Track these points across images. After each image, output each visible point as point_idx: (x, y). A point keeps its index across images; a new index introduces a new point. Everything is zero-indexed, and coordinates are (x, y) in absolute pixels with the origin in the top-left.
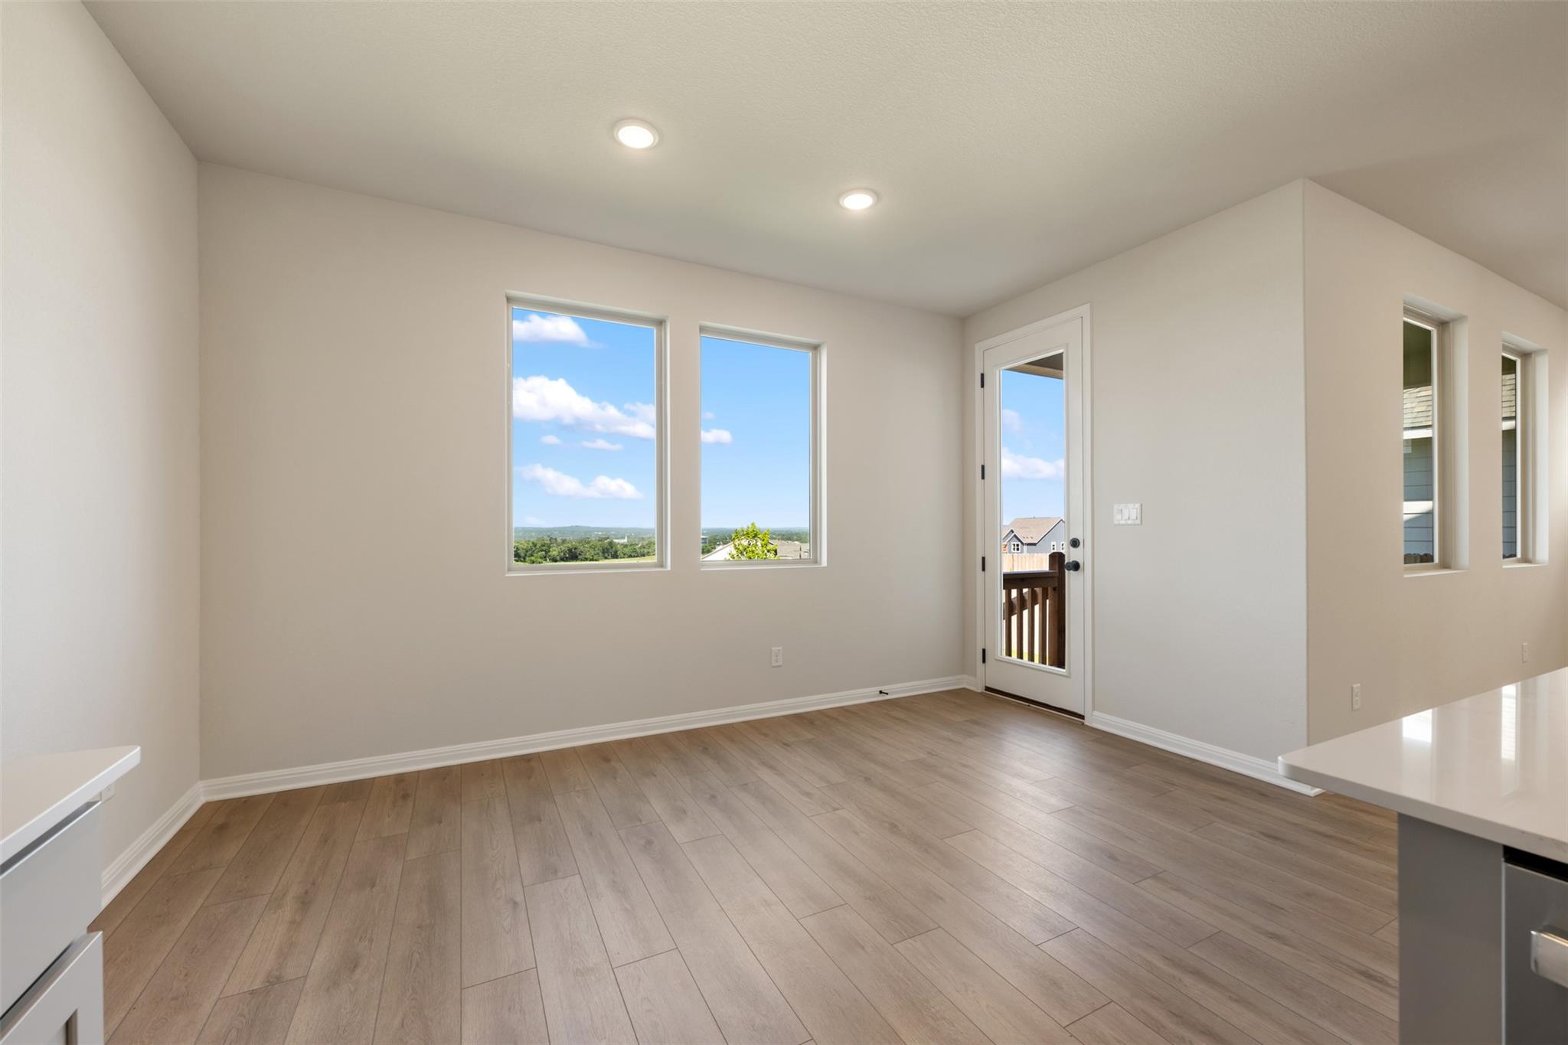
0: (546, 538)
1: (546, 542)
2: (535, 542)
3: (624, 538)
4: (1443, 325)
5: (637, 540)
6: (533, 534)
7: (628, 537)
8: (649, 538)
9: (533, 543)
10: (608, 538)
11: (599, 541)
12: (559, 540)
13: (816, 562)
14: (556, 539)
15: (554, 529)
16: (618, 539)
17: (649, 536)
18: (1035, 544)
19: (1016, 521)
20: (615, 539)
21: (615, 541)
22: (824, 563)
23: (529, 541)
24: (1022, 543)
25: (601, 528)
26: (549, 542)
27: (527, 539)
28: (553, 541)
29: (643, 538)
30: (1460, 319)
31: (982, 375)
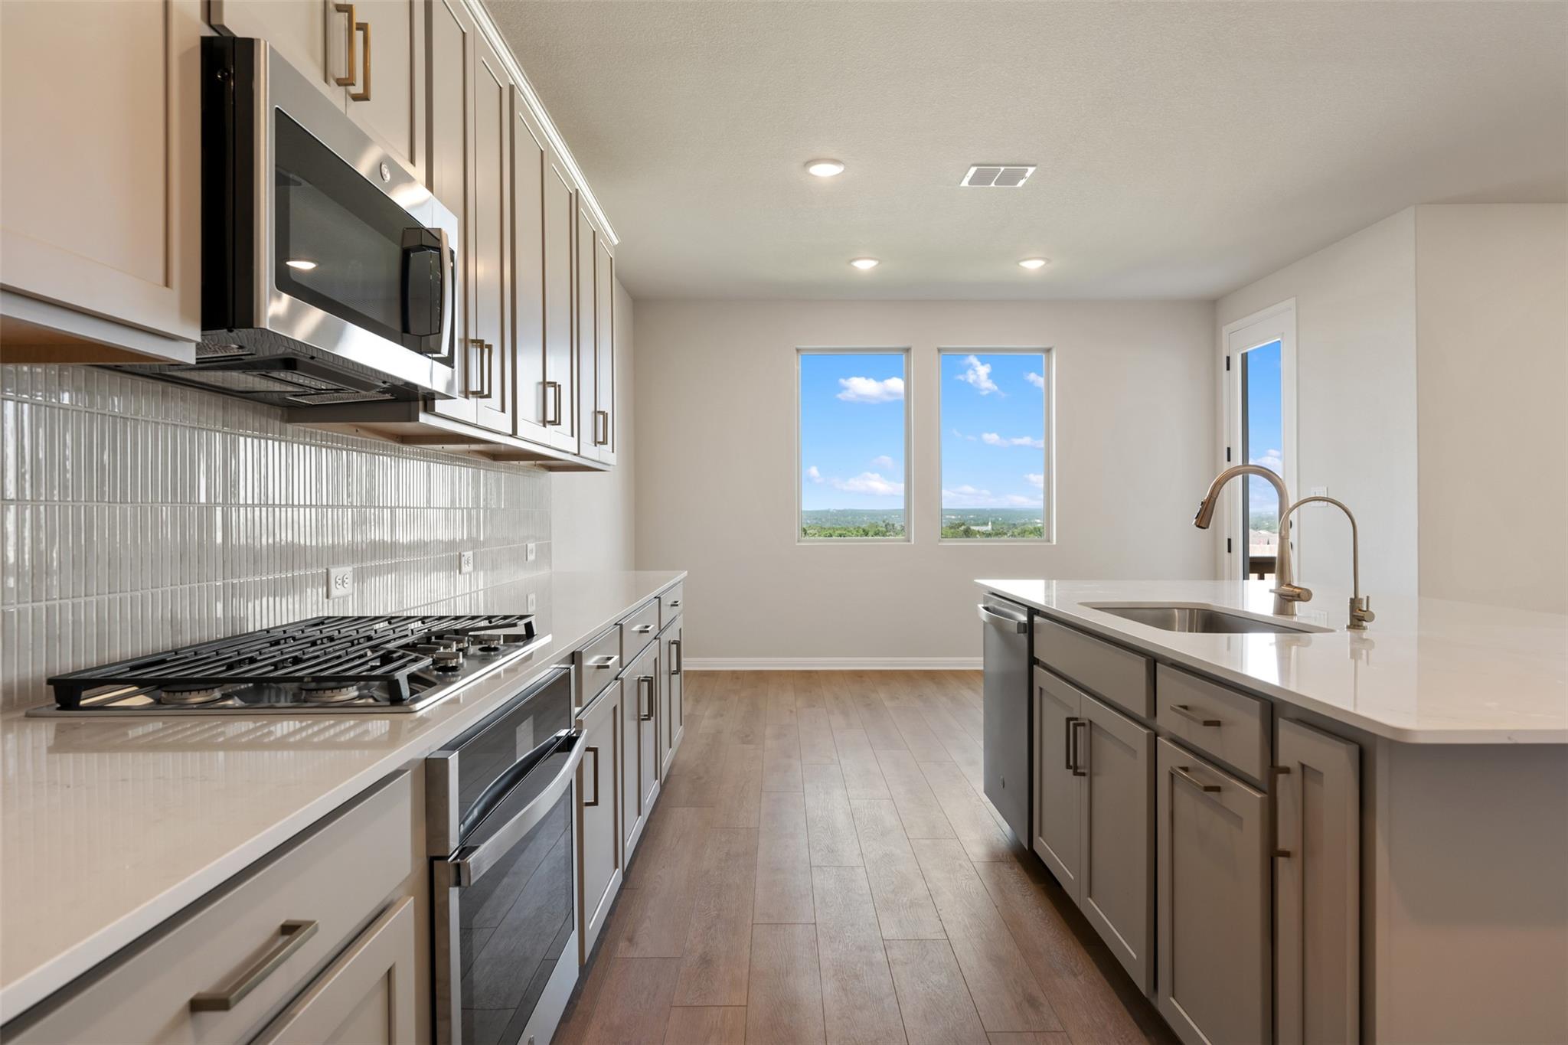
1: (881, 529)
2: (867, 529)
3: (987, 524)
5: (1005, 527)
6: (865, 519)
7: (993, 523)
8: (1024, 524)
9: (864, 531)
10: (963, 524)
11: (951, 528)
13: (1049, 541)
14: (893, 525)
16: (978, 525)
17: (1023, 521)
20: (973, 525)
21: (972, 528)
22: (1054, 543)
23: (859, 527)
25: (956, 510)
26: (884, 529)
27: (857, 525)
28: (890, 528)
29: (1014, 525)
31: (1228, 358)
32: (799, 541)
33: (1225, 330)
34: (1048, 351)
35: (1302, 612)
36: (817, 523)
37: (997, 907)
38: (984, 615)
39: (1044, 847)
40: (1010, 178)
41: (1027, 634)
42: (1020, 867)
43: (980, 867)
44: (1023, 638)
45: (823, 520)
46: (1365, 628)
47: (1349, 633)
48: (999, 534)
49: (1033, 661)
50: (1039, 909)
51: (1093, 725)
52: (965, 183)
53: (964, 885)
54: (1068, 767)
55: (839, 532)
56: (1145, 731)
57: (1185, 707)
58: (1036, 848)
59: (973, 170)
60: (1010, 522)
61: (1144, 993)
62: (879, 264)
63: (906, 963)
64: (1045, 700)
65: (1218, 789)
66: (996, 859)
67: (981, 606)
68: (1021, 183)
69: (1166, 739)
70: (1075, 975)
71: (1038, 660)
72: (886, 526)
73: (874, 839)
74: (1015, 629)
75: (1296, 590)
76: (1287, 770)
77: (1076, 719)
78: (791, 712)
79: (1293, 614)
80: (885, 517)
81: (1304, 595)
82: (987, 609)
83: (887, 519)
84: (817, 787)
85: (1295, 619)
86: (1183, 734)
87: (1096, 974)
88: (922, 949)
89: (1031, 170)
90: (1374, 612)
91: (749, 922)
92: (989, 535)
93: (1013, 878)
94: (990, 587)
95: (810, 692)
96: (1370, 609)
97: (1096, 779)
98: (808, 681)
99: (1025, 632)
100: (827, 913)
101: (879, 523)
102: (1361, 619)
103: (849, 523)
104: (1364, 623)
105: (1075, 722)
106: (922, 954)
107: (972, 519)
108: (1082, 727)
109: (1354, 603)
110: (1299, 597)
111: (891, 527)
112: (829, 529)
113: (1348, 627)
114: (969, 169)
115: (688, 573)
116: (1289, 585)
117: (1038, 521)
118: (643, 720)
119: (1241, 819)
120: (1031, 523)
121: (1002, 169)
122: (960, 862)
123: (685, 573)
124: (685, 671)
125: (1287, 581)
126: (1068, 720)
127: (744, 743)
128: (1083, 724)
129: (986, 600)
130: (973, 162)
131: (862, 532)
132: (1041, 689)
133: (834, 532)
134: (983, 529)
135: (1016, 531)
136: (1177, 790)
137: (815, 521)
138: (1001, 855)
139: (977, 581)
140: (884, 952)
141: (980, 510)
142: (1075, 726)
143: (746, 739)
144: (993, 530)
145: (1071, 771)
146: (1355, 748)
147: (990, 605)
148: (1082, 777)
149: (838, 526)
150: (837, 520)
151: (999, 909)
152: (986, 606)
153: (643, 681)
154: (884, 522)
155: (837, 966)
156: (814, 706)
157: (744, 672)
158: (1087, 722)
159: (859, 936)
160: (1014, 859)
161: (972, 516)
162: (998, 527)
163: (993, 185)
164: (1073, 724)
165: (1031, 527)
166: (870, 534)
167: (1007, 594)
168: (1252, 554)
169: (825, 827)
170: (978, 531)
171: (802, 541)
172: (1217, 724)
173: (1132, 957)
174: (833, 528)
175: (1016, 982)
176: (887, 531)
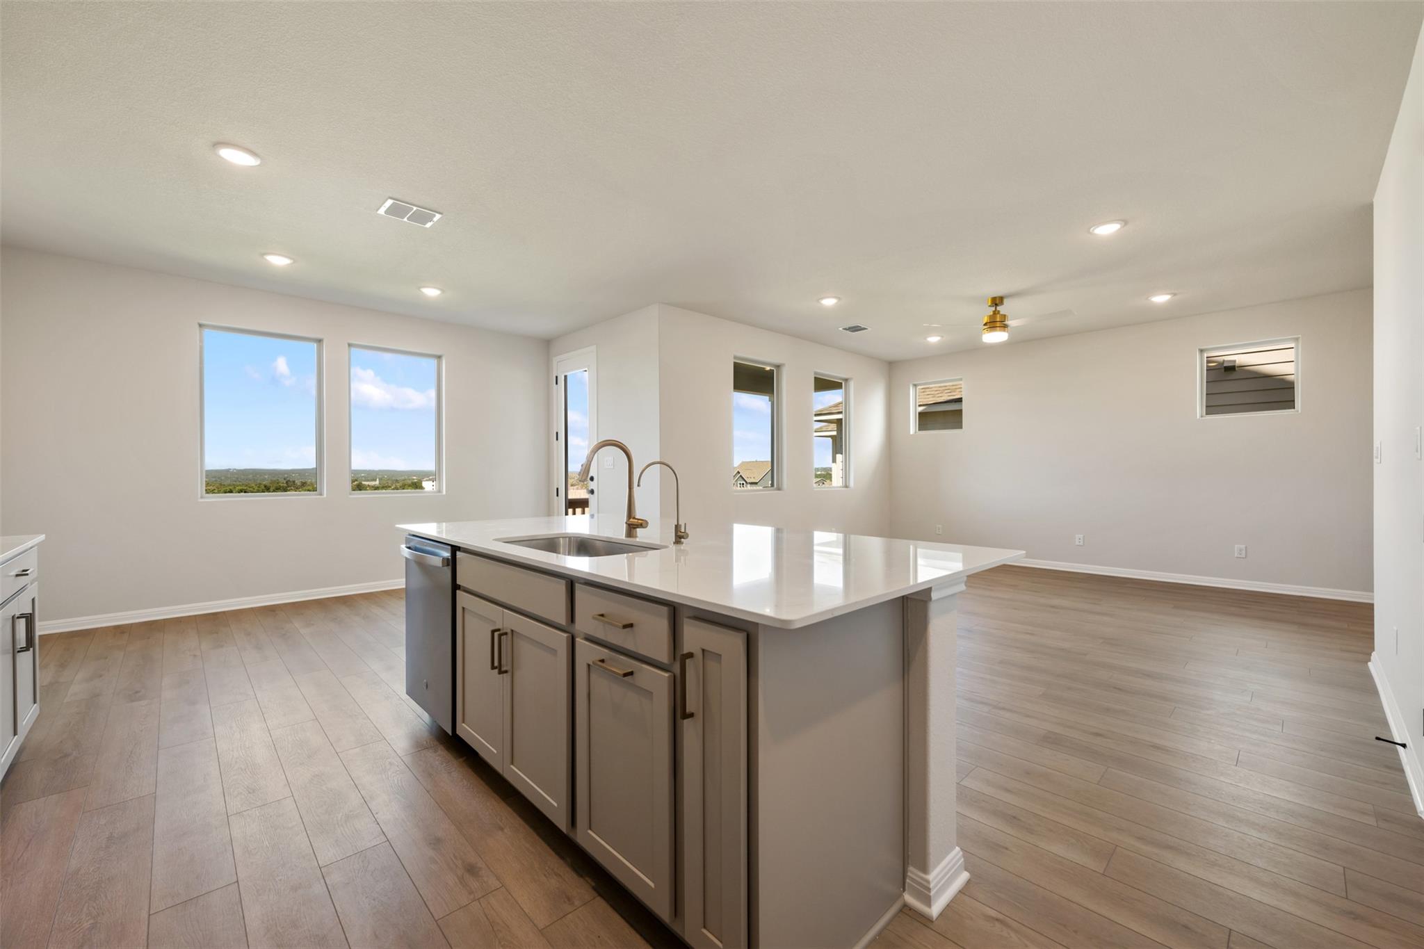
0: (282, 480)
2: (268, 485)
3: (375, 480)
4: (778, 367)
5: (390, 482)
6: (266, 477)
7: (380, 479)
9: (265, 486)
10: (356, 480)
12: (298, 483)
13: (439, 492)
14: (294, 482)
15: (293, 471)
16: (368, 481)
18: (756, 483)
19: (743, 463)
21: (363, 483)
22: (444, 493)
23: (260, 484)
24: (746, 482)
26: (285, 485)
27: (258, 482)
28: (290, 484)
30: (784, 365)
31: (557, 377)
32: (202, 497)
33: (555, 360)
34: (439, 357)
35: (642, 535)
36: (216, 481)
37: (428, 792)
38: (406, 552)
39: (466, 730)
40: (421, 218)
41: (450, 567)
42: (443, 748)
43: (407, 760)
44: (448, 571)
45: (223, 478)
46: (682, 543)
47: (674, 547)
48: (384, 487)
49: (455, 587)
50: (464, 780)
51: (514, 633)
52: (382, 211)
53: (396, 781)
54: (493, 667)
55: (240, 488)
56: (565, 635)
57: (602, 615)
58: (458, 732)
59: (390, 202)
60: (394, 478)
61: (565, 833)
62: (294, 262)
63: (348, 884)
64: (467, 616)
65: (631, 673)
66: (419, 747)
67: (403, 546)
68: (429, 225)
69: (582, 639)
70: (502, 829)
71: (460, 586)
72: (287, 482)
73: (301, 764)
74: (440, 565)
75: (640, 521)
76: (690, 655)
77: (499, 630)
78: (195, 656)
79: (636, 537)
80: (286, 476)
81: (643, 524)
82: (409, 548)
83: (287, 477)
84: (231, 728)
85: (638, 540)
86: (600, 634)
87: (517, 821)
88: (363, 862)
89: (438, 216)
90: (689, 533)
91: (144, 915)
92: (376, 488)
93: (438, 760)
94: (409, 530)
95: (217, 633)
96: (687, 531)
97: (518, 674)
98: (214, 623)
99: (448, 565)
100: (252, 863)
101: (280, 480)
102: (681, 537)
103: (250, 480)
104: (682, 540)
105: (498, 633)
106: (363, 867)
107: (363, 476)
108: (505, 636)
109: (677, 527)
110: (641, 526)
111: (292, 483)
112: (229, 485)
113: (674, 543)
114: (387, 200)
115: (46, 537)
116: (634, 518)
117: (415, 478)
118: (19, 652)
119: (652, 693)
120: (409, 479)
121: (415, 208)
122: (389, 760)
123: (42, 537)
124: (40, 636)
125: (633, 516)
126: (493, 632)
127: (132, 701)
128: (506, 634)
129: (407, 541)
130: (391, 196)
131: (263, 487)
132: (463, 608)
133: (235, 488)
134: (372, 483)
135: (398, 485)
136: (593, 676)
137: (214, 479)
138: (425, 743)
139: (397, 526)
140: (322, 881)
141: (370, 471)
142: (500, 636)
143: (134, 696)
144: (380, 484)
145: (496, 671)
146: (745, 634)
147: (411, 544)
148: (505, 675)
149: (238, 483)
150: (237, 478)
151: (431, 793)
152: (408, 546)
153: (18, 618)
154: (285, 479)
155: (268, 921)
156: (222, 646)
157: (132, 625)
158: (509, 631)
159: (292, 875)
160: (436, 743)
161: (363, 475)
162: (385, 482)
163: (405, 219)
164: (498, 635)
165: (410, 482)
166: (271, 489)
167: (422, 534)
168: (570, 497)
169: (243, 767)
170: (369, 485)
171: (204, 498)
172: (631, 625)
173: (553, 805)
174: (234, 485)
175: (456, 857)
176: (288, 487)
